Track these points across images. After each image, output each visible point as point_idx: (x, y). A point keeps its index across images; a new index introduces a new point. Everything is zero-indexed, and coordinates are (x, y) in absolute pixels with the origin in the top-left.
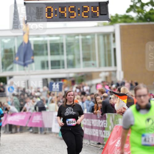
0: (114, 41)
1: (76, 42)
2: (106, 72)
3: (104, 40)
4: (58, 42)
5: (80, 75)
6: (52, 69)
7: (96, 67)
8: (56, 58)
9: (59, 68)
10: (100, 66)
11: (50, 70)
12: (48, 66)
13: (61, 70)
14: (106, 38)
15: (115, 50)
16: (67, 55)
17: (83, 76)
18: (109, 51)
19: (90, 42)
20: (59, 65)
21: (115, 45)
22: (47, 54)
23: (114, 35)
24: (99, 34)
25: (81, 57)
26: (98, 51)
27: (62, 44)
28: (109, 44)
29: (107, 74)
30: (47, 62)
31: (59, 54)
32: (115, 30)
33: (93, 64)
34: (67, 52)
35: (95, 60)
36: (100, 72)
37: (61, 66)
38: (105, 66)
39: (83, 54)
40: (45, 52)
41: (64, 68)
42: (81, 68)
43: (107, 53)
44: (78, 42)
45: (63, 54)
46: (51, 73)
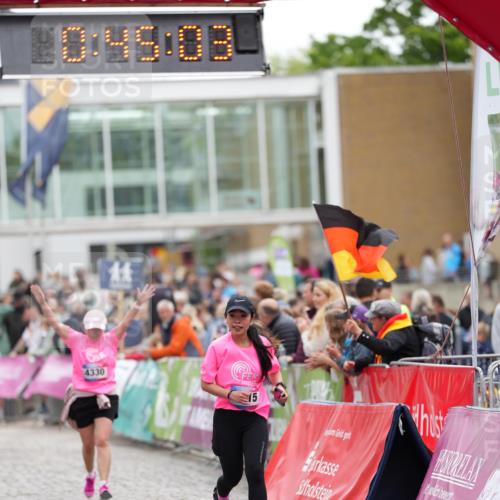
0: (320, 126)
1: (197, 127)
2: (292, 224)
3: (287, 121)
4: (139, 126)
5: (208, 236)
6: (117, 213)
7: (260, 208)
8: (132, 177)
9: (142, 213)
10: (273, 205)
11: (111, 220)
12: (104, 205)
13: (149, 220)
14: (293, 114)
15: (321, 153)
16: (168, 169)
17: (218, 238)
18: (304, 157)
19: (242, 128)
20: (142, 202)
21: (321, 138)
22: (102, 166)
23: (319, 107)
24: (271, 103)
25: (213, 175)
26: (269, 159)
27: (152, 132)
28: (303, 134)
29: (297, 232)
30: (103, 191)
31: (139, 167)
32: (321, 89)
33: (252, 201)
34: (166, 159)
35: (256, 185)
36: (273, 226)
37: (148, 206)
38: (292, 205)
39: (219, 166)
40: (96, 159)
41: (155, 211)
42: (213, 214)
43: (296, 164)
44: (204, 128)
45: (153, 165)
46: (115, 228)
